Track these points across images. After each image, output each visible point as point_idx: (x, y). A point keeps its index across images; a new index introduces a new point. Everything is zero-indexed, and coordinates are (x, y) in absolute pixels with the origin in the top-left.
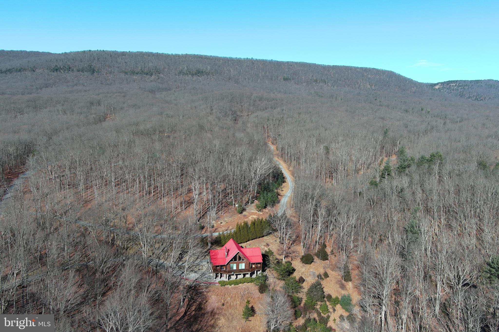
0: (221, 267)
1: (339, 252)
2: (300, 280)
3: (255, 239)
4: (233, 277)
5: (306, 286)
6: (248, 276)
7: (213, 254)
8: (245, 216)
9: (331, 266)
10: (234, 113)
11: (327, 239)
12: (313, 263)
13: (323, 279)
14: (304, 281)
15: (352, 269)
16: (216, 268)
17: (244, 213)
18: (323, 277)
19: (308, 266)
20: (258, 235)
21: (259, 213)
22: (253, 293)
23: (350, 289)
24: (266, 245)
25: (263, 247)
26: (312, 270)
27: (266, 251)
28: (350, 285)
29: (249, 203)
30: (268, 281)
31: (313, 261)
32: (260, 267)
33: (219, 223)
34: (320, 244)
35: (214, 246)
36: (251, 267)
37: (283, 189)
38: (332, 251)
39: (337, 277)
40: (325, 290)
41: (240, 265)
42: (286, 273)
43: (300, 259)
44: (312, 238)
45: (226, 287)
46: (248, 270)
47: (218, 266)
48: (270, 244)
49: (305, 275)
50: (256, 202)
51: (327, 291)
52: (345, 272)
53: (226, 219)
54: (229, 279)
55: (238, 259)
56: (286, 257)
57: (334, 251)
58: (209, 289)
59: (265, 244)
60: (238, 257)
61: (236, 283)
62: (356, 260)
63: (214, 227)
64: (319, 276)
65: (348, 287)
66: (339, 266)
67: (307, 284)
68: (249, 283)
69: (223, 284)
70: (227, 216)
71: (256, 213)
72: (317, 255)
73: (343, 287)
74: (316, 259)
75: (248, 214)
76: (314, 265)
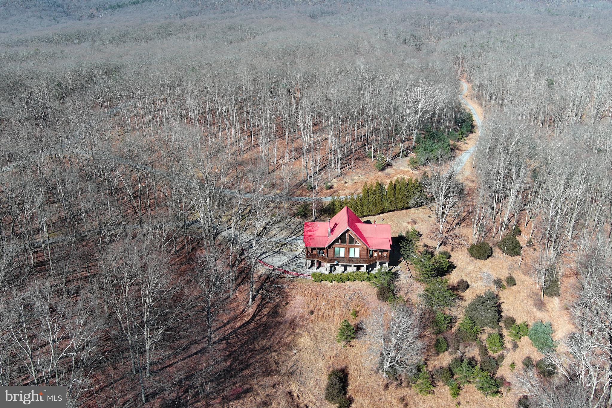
0: (320, 251)
1: (544, 244)
2: (460, 286)
3: (394, 211)
4: (339, 269)
5: (469, 295)
6: (364, 269)
7: (310, 228)
8: (387, 174)
9: (523, 267)
10: (416, 39)
11: (525, 220)
12: (490, 258)
13: (504, 288)
14: (468, 286)
15: (565, 275)
16: (312, 252)
17: (388, 170)
18: (505, 284)
19: (480, 262)
20: (400, 205)
21: (413, 171)
22: (368, 299)
23: (555, 310)
24: (410, 222)
25: (405, 224)
26: (486, 270)
27: (408, 232)
28: (554, 303)
29: (399, 156)
30: (397, 281)
31: (491, 256)
32: (386, 257)
33: (343, 182)
34: (510, 227)
35: (322, 217)
36: (372, 256)
37: (467, 142)
38: (530, 241)
39: (532, 286)
40: (504, 307)
41: (352, 250)
42: (432, 271)
43: (468, 249)
44: (497, 217)
45: (323, 284)
46: (364, 261)
47: (314, 249)
48: (418, 221)
49: (473, 277)
50: (412, 154)
51: (507, 310)
52: (546, 281)
53: (355, 177)
54: (331, 271)
55: (347, 240)
56: (444, 243)
57: (534, 241)
58: (294, 284)
59: (410, 220)
60: (348, 237)
61: (341, 279)
62: (574, 261)
63: (332, 188)
64: (498, 283)
65: (550, 306)
66: (539, 268)
67: (473, 293)
68: (363, 282)
69: (319, 278)
70: (357, 173)
71: (408, 171)
72: (501, 246)
73: (540, 305)
74: (497, 252)
75: (393, 172)
76: (492, 262)
